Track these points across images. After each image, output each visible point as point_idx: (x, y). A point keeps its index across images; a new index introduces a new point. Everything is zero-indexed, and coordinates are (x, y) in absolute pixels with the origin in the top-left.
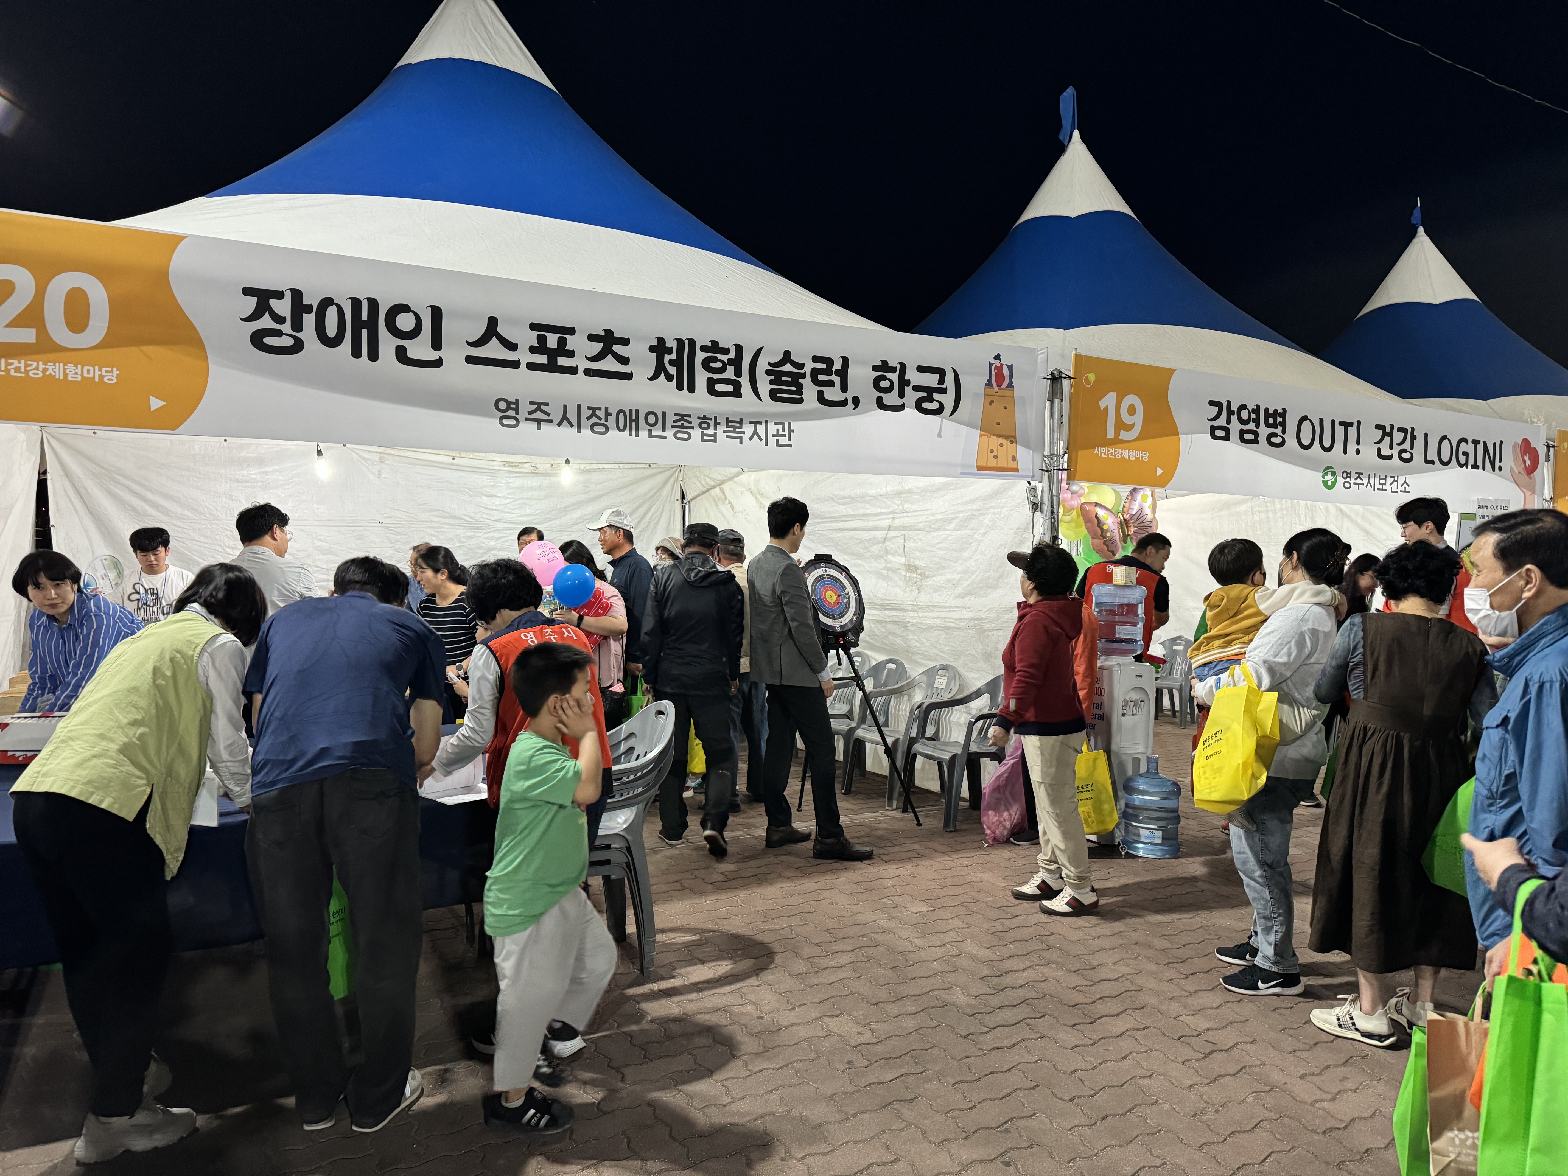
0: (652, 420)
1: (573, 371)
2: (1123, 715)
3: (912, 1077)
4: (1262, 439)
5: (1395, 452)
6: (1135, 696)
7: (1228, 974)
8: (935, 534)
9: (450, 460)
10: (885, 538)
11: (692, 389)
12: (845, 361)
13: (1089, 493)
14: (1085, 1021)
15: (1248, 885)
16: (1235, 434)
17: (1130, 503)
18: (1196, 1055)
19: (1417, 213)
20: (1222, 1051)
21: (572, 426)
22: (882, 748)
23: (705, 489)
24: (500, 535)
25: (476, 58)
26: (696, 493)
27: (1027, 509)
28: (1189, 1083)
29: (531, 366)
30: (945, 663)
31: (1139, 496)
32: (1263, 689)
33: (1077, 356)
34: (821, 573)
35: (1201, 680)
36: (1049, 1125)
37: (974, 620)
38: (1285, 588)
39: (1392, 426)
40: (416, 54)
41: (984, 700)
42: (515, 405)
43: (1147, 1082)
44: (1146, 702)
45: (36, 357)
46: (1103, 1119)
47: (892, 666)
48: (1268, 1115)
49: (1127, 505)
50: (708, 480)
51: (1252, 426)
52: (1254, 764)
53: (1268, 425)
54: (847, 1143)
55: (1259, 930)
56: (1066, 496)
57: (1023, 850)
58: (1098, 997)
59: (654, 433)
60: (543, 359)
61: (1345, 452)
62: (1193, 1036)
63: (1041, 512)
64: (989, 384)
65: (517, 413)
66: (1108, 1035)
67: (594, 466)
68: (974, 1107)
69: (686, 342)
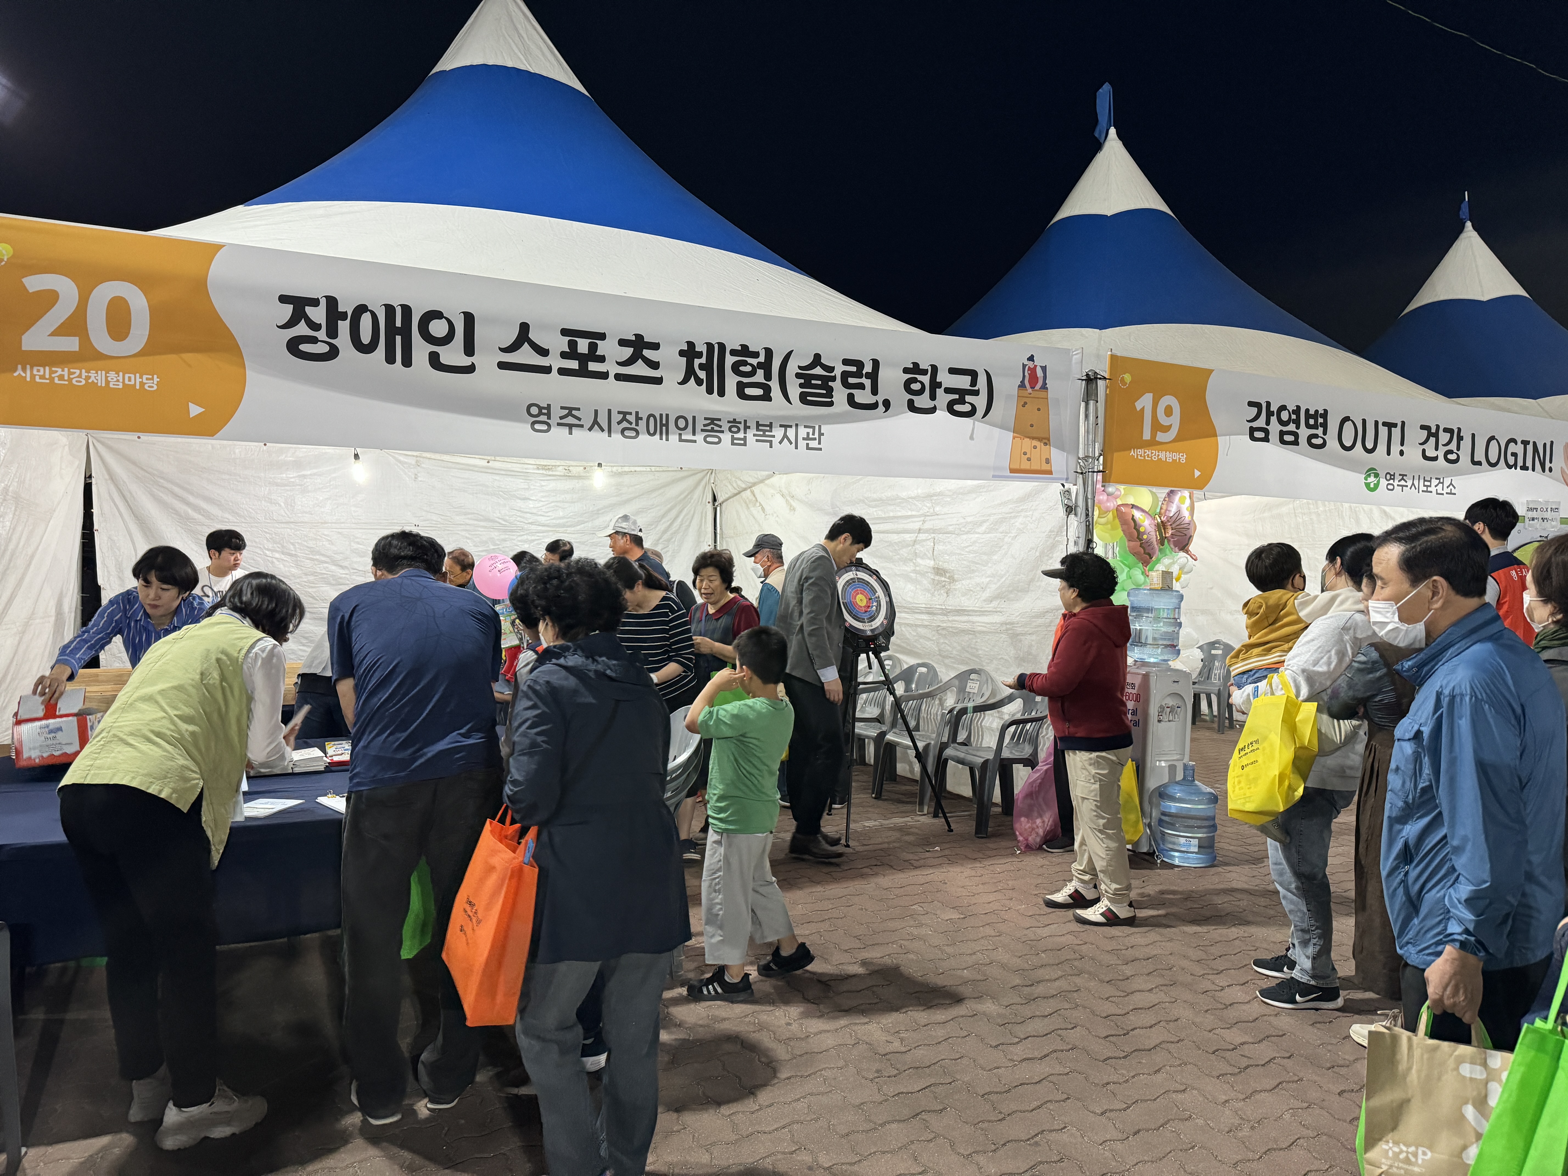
0: (682, 423)
1: (604, 376)
2: (1159, 721)
3: (941, 1088)
4: (1303, 440)
5: (1440, 454)
6: (1170, 702)
7: (1265, 987)
8: (964, 537)
9: (484, 463)
10: (915, 541)
11: (722, 393)
12: (876, 363)
13: (1125, 495)
14: (1117, 1033)
15: (1284, 897)
16: (1274, 436)
17: (1167, 505)
18: (1230, 1070)
19: (1465, 208)
20: (1258, 1065)
21: (603, 430)
22: (912, 753)
23: (736, 492)
24: (533, 538)
25: (510, 64)
26: (727, 496)
27: (1061, 512)
28: (1224, 1098)
29: (562, 372)
30: (977, 667)
31: (1177, 498)
32: (1301, 698)
33: (1113, 357)
34: (852, 576)
35: (1240, 687)
36: (1080, 1139)
37: (1006, 624)
38: (1328, 595)
39: (1438, 427)
40: (452, 60)
41: (1017, 705)
42: (546, 411)
43: (1180, 1096)
44: (1183, 708)
45: (80, 365)
46: (1135, 1134)
47: (923, 670)
48: (1306, 1132)
49: (1164, 507)
50: (739, 483)
51: (1292, 427)
52: (1291, 776)
53: (1308, 426)
54: (874, 1153)
55: (1296, 942)
56: (1101, 497)
57: (1056, 857)
58: (1131, 1008)
59: (683, 437)
60: (574, 365)
61: (1389, 453)
62: (1228, 1050)
63: (1076, 514)
64: (1022, 385)
65: (549, 418)
66: (1142, 1047)
67: (626, 469)
68: (1004, 1119)
69: (716, 346)
